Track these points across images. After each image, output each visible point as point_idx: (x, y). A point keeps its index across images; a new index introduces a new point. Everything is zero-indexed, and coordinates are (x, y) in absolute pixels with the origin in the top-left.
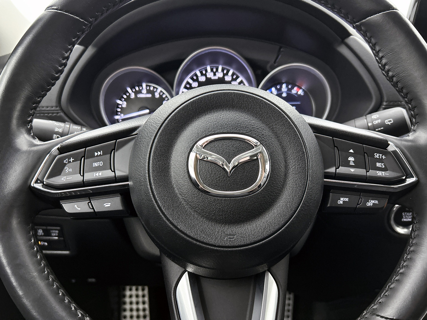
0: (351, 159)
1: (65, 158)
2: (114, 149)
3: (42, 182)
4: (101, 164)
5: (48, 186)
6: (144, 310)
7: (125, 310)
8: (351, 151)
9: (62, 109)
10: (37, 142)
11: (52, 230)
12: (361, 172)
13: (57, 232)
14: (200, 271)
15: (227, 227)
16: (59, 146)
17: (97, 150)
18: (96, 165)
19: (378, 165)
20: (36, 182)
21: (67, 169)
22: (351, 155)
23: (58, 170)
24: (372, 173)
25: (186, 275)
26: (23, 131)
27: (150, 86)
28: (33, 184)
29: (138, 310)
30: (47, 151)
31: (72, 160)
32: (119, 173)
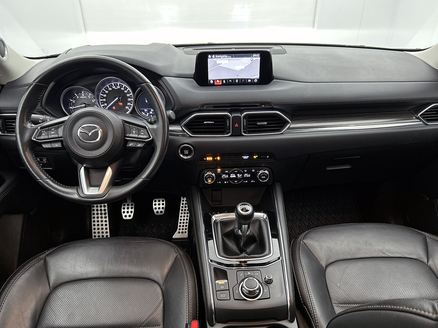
0: (134, 131)
1: (42, 131)
2: (58, 128)
3: (35, 138)
4: (54, 132)
5: (37, 139)
6: (105, 210)
7: (94, 210)
8: (134, 129)
9: (43, 108)
10: (33, 125)
11: (43, 158)
12: (136, 136)
13: (46, 159)
14: (89, 166)
15: (90, 151)
16: (40, 127)
17: (52, 128)
18: (52, 133)
19: (142, 133)
20: (33, 138)
21: (43, 134)
22: (134, 130)
23: (40, 134)
24: (140, 136)
25: (83, 167)
26: (28, 122)
27: (85, 93)
28: (32, 139)
29: (101, 210)
30: (37, 128)
31: (44, 131)
32: (59, 136)
